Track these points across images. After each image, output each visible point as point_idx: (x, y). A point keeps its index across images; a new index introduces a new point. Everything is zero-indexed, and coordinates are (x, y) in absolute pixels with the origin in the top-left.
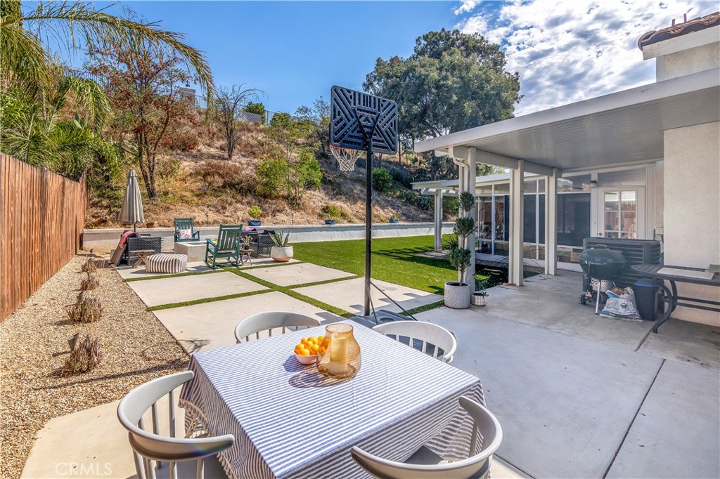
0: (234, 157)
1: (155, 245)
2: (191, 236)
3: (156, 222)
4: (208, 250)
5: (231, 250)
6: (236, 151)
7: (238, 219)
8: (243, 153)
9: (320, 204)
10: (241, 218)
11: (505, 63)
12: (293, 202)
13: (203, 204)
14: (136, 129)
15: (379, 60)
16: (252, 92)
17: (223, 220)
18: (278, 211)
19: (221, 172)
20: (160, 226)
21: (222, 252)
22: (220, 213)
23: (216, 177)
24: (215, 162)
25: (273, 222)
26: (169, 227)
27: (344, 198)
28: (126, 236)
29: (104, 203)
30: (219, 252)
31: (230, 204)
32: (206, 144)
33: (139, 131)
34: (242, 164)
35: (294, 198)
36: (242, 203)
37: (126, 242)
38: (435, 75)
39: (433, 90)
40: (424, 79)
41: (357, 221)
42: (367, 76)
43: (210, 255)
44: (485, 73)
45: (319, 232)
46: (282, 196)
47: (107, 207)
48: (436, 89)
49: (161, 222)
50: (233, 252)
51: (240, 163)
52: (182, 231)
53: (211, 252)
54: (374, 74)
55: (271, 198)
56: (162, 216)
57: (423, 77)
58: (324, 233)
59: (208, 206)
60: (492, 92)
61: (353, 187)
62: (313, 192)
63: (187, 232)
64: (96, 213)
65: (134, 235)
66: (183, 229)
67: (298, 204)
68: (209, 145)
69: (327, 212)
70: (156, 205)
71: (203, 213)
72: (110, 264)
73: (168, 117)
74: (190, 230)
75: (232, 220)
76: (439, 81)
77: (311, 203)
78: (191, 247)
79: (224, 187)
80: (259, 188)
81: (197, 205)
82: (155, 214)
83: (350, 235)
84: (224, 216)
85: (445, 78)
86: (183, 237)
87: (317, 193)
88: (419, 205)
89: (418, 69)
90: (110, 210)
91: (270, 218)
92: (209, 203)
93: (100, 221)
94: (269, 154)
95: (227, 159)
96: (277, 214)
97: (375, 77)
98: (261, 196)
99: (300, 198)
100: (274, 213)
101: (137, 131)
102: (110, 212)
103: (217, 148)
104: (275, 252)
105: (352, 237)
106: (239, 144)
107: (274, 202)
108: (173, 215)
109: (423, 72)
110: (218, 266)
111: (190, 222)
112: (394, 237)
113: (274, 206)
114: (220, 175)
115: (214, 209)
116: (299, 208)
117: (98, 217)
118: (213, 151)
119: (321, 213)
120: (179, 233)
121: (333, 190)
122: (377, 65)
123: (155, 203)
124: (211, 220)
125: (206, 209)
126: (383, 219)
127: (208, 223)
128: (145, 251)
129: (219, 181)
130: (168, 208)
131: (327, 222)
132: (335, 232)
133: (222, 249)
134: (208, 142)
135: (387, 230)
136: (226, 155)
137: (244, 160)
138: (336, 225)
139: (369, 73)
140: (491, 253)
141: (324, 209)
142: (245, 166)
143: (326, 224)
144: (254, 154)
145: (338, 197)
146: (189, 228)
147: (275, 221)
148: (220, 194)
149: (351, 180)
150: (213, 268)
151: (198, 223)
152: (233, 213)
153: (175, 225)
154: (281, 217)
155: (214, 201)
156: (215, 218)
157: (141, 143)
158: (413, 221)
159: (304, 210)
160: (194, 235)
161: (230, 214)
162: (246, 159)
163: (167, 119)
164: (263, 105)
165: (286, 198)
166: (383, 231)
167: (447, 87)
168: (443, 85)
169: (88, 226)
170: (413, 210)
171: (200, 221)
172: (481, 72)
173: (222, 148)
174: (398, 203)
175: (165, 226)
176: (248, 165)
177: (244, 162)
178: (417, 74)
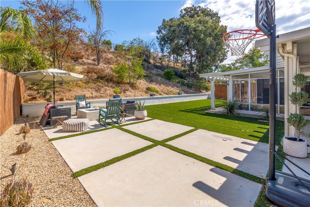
0: (100, 64)
1: (67, 113)
2: (85, 105)
3: (65, 98)
4: (100, 115)
5: (115, 114)
6: (101, 61)
7: (108, 95)
8: (104, 62)
9: (145, 86)
10: (109, 94)
11: (220, 21)
12: (133, 86)
13: (89, 87)
14: (51, 47)
15: (164, 20)
16: (109, 32)
17: (100, 95)
18: (126, 90)
19: (96, 71)
20: (67, 100)
21: (110, 116)
22: (97, 92)
23: (93, 74)
24: (91, 66)
25: (125, 96)
26: (72, 100)
27: (155, 84)
28: (49, 107)
29: (35, 88)
30: (108, 116)
31: (102, 87)
32: (86, 58)
33: (53, 48)
34: (105, 68)
35: (133, 84)
36: (108, 87)
37: (49, 112)
38: (193, 25)
39: (193, 32)
40: (188, 27)
41: (163, 94)
42: (159, 27)
43: (101, 117)
44: (215, 24)
45: (148, 100)
46: (127, 83)
47: (36, 90)
48: (194, 31)
49: (67, 98)
50: (116, 115)
51: (104, 67)
52: (80, 102)
53: (102, 116)
54: (161, 26)
55: (121, 84)
56: (67, 94)
57: (188, 26)
58: (150, 101)
59: (91, 88)
60: (219, 33)
61: (157, 78)
62: (140, 81)
63: (83, 103)
64: (31, 94)
65: (54, 107)
66: (80, 101)
67: (135, 87)
68: (87, 59)
69: (149, 90)
70: (64, 88)
71: (89, 92)
72: (39, 125)
73: (69, 40)
74: (84, 102)
75: (104, 95)
76: (195, 28)
77: (141, 86)
78: (89, 113)
79: (98, 78)
80: (115, 79)
81: (86, 88)
82: (63, 93)
83: (162, 101)
84: (100, 93)
85: (198, 27)
86: (81, 106)
87: (142, 81)
88: (188, 86)
89: (185, 23)
90: (38, 92)
91: (123, 94)
92: (91, 87)
93: (32, 98)
94: (116, 63)
95: (97, 65)
96: (126, 91)
97: (162, 28)
98: (117, 83)
99: (135, 84)
100: (125, 91)
101: (52, 48)
102: (38, 93)
103: (91, 60)
104: (137, 114)
105: (163, 102)
106: (102, 58)
107: (123, 85)
108: (74, 94)
109: (188, 24)
110: (107, 124)
111: (84, 98)
112: (181, 101)
113: (124, 88)
114: (95, 73)
115: (94, 90)
116: (135, 88)
117: (31, 96)
118: (90, 61)
119: (146, 91)
120: (79, 104)
121: (149, 79)
122: (163, 22)
123: (63, 87)
124: (94, 96)
125: (90, 90)
126: (175, 93)
127: (92, 98)
128: (62, 117)
129: (95, 76)
130: (70, 90)
131: (151, 95)
132: (156, 100)
133: (109, 114)
134: (87, 57)
135: (178, 98)
136: (97, 63)
137: (105, 66)
138: (156, 96)
139: (159, 26)
140: (248, 110)
141: (147, 89)
142: (106, 68)
143: (151, 96)
144: (109, 63)
145: (152, 83)
146: (84, 101)
147: (126, 95)
148: (96, 82)
149: (156, 75)
150: (104, 126)
151: (87, 97)
152: (104, 92)
153: (75, 99)
154: (128, 93)
155: (94, 86)
156: (96, 95)
157: (54, 55)
158: (187, 94)
159: (138, 89)
160: (86, 105)
161: (103, 92)
162: (106, 65)
163: (69, 42)
164: (111, 41)
165: (129, 83)
166: (176, 98)
167: (199, 31)
168: (197, 30)
169: (26, 101)
170: (185, 88)
171: (88, 96)
172: (213, 24)
173: (94, 60)
174: (179, 85)
175: (69, 100)
176: (108, 68)
177: (105, 67)
178: (185, 25)
